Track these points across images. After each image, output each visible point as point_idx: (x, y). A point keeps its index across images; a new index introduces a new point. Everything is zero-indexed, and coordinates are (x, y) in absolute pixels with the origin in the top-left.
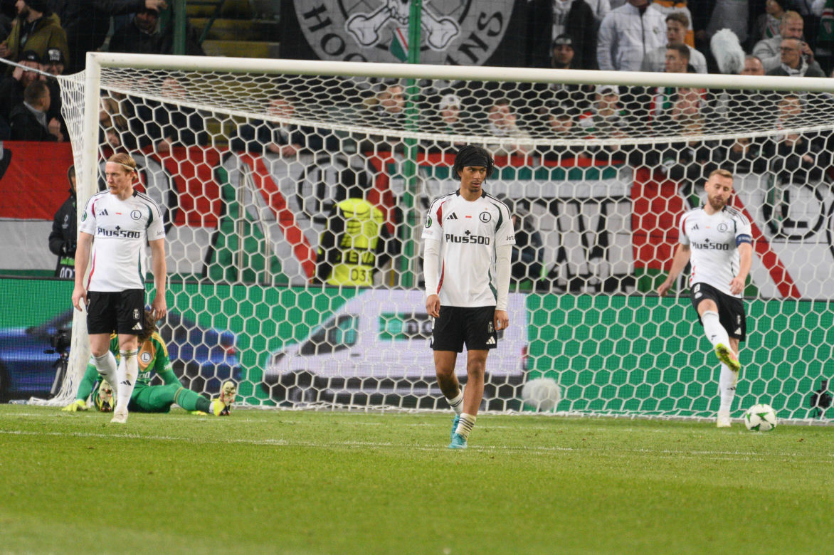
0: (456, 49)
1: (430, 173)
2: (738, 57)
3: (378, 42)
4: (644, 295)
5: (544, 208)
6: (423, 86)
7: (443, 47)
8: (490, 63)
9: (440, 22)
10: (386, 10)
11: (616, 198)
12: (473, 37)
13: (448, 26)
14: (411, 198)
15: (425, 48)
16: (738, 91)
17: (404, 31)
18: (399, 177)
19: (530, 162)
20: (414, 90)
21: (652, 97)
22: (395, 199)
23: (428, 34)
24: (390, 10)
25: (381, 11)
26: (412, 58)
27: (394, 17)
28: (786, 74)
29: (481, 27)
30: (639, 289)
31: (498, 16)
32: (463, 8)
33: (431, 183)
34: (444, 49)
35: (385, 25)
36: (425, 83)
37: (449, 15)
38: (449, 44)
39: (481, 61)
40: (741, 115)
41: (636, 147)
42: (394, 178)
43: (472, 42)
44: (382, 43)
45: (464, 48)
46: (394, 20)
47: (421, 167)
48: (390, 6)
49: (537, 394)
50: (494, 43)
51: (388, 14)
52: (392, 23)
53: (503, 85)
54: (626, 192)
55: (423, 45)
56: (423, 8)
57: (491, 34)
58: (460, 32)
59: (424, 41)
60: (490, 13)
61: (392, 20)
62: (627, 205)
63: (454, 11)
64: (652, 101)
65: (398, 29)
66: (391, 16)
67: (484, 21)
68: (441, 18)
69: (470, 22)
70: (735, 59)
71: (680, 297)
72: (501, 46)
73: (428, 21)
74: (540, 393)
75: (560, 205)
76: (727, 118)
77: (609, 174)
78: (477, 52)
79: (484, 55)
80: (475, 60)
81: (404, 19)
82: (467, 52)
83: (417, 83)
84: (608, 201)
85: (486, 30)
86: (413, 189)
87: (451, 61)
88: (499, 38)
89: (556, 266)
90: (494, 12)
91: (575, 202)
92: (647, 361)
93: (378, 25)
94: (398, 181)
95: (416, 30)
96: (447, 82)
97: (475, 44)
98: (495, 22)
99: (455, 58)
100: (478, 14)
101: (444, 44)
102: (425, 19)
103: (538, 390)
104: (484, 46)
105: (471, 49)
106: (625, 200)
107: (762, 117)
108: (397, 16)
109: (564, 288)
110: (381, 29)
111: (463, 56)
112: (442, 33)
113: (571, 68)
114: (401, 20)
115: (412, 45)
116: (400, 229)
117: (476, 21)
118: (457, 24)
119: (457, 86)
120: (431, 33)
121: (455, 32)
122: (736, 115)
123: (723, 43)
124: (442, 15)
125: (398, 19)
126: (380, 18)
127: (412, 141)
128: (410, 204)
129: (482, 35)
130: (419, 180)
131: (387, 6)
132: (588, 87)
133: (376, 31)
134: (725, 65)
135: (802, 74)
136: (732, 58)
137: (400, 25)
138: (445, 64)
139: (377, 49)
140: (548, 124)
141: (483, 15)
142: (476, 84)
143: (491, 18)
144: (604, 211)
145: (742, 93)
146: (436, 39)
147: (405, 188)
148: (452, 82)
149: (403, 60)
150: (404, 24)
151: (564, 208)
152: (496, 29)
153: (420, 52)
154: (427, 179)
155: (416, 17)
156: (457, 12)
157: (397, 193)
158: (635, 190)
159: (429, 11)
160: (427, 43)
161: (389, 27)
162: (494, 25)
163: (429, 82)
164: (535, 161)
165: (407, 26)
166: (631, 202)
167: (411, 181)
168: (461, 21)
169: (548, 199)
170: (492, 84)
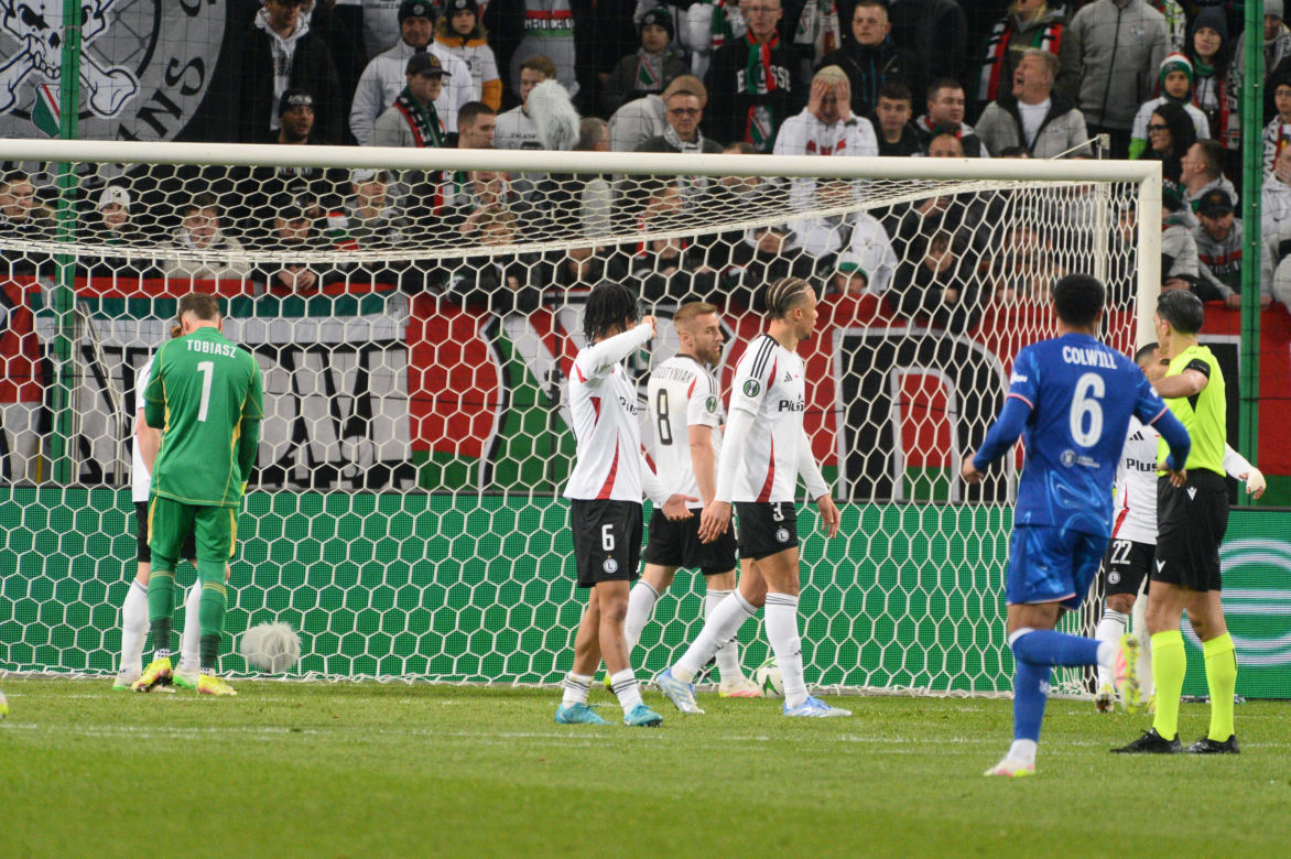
0: (132, 116)
1: (94, 307)
3: (13, 107)
4: (429, 493)
5: (272, 361)
6: (82, 175)
7: (115, 112)
8: (182, 137)
9: (108, 74)
10: (27, 56)
11: (384, 343)
12: (159, 96)
13: (122, 80)
14: (66, 345)
15: (86, 115)
16: (570, 176)
17: (54, 90)
18: (49, 314)
19: (249, 289)
20: (69, 181)
21: (437, 186)
22: (43, 347)
23: (91, 93)
24: (32, 57)
25: (18, 59)
26: (66, 130)
27: (39, 68)
29: (171, 81)
30: (420, 484)
31: (197, 63)
32: (143, 53)
33: (97, 323)
34: (114, 117)
35: (24, 80)
36: (87, 168)
37: (122, 63)
38: (121, 108)
39: (173, 133)
41: (413, 264)
42: (40, 315)
43: (157, 105)
44: (20, 108)
45: (145, 114)
46: (39, 72)
47: (80, 297)
48: (33, 51)
49: (264, 647)
50: (190, 105)
51: (30, 64)
52: (34, 75)
53: (206, 170)
54: (398, 334)
55: (83, 110)
56: (82, 53)
57: (187, 91)
58: (139, 89)
59: (84, 103)
60: (184, 60)
61: (34, 71)
62: (401, 353)
63: (131, 56)
64: (436, 193)
65: (44, 86)
66: (34, 66)
67: (175, 72)
68: (110, 68)
69: (155, 77)
70: (565, 125)
71: (484, 495)
72: (201, 109)
73: (90, 72)
74: (269, 644)
75: (296, 355)
76: (552, 218)
77: (373, 306)
78: (167, 120)
79: (175, 125)
80: (161, 133)
81: (54, 71)
82: (150, 119)
83: (72, 169)
84: (372, 348)
85: (179, 85)
86: (69, 332)
87: (126, 134)
88: (200, 97)
89: (293, 448)
90: (190, 58)
91: (320, 350)
92: (434, 598)
93: (14, 81)
94: (48, 320)
95: (72, 87)
96: (120, 166)
97: (164, 108)
98: (192, 72)
99: (131, 129)
100: (167, 62)
101: (114, 108)
102: (84, 69)
103: (265, 641)
104: (176, 111)
105: (156, 115)
106: (398, 347)
108: (43, 66)
109: (305, 483)
110: (18, 87)
111: (144, 126)
112: (111, 91)
113: (310, 142)
114: (50, 72)
115: (66, 112)
116: (50, 392)
117: (165, 71)
118: (135, 78)
119: (133, 173)
120: (95, 92)
121: (131, 89)
122: (567, 214)
123: (544, 101)
124: (112, 63)
125: (45, 71)
126: (18, 69)
127: (67, 258)
128: (65, 354)
129: (173, 94)
130: (79, 318)
131: (28, 51)
133: (11, 90)
134: (549, 136)
136: (560, 125)
137: (49, 80)
138: (117, 140)
139: (13, 117)
141: (174, 62)
142: (164, 169)
143: (186, 67)
144: (364, 362)
145: (575, 179)
146: (103, 101)
147: (57, 331)
148: (128, 167)
149: (52, 132)
150: (53, 78)
151: (303, 360)
152: (195, 85)
153: (79, 120)
154: (91, 315)
155: (71, 68)
156: (135, 59)
157: (46, 339)
158: (412, 330)
159: (92, 58)
160: (89, 107)
161: (31, 83)
162: (192, 76)
163: (93, 167)
164: (256, 287)
165: (58, 81)
166: (407, 349)
167: (65, 317)
168: (140, 73)
169: (279, 345)
170: (190, 169)
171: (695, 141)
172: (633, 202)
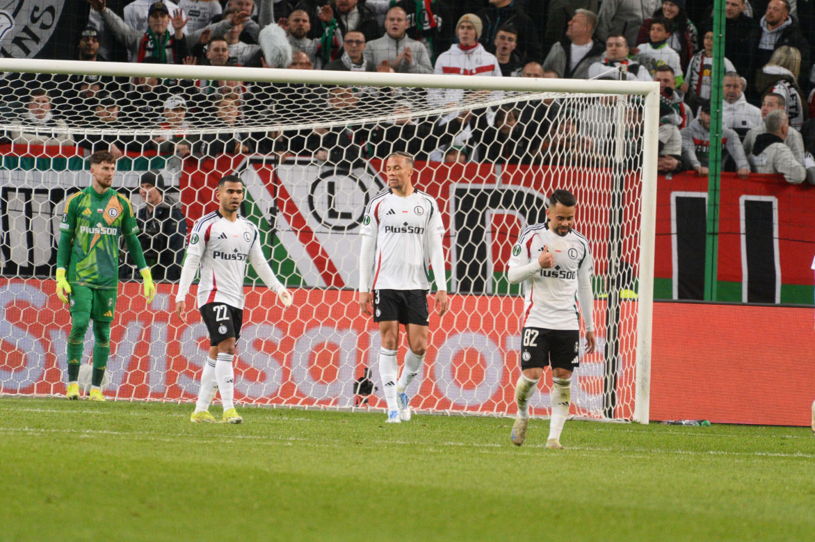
0: (9, 42)
2: (285, 51)
8: (40, 56)
12: (26, 30)
13: (3, 19)
19: (81, 153)
28: (349, 69)
29: (34, 20)
31: (51, 9)
32: (17, 3)
37: (4, 9)
38: (3, 37)
39: (33, 53)
40: (287, 107)
43: (24, 35)
45: (17, 41)
50: (45, 36)
53: (55, 76)
54: (174, 183)
57: (44, 27)
58: (14, 26)
60: (42, 7)
63: (9, 5)
67: (37, 15)
69: (24, 18)
70: (282, 52)
72: (52, 39)
77: (158, 165)
78: (30, 44)
79: (36, 48)
80: (27, 52)
82: (21, 44)
85: (39, 23)
87: (4, 53)
88: (51, 30)
90: (46, 6)
97: (28, 37)
98: (48, 15)
99: (8, 50)
100: (32, 9)
104: (36, 39)
105: (24, 42)
106: (173, 190)
107: (308, 110)
111: (16, 49)
117: (30, 14)
118: (12, 18)
119: (10, 77)
121: (9, 25)
123: (271, 38)
129: (35, 28)
134: (272, 59)
135: (365, 70)
136: (280, 52)
141: (36, 9)
142: (29, 75)
143: (43, 12)
145: (288, 86)
148: (6, 74)
152: (49, 23)
156: (11, 7)
158: (183, 180)
162: (47, 18)
164: (86, 151)
166: (178, 192)
168: (15, 15)
170: (45, 76)
171: (361, 63)
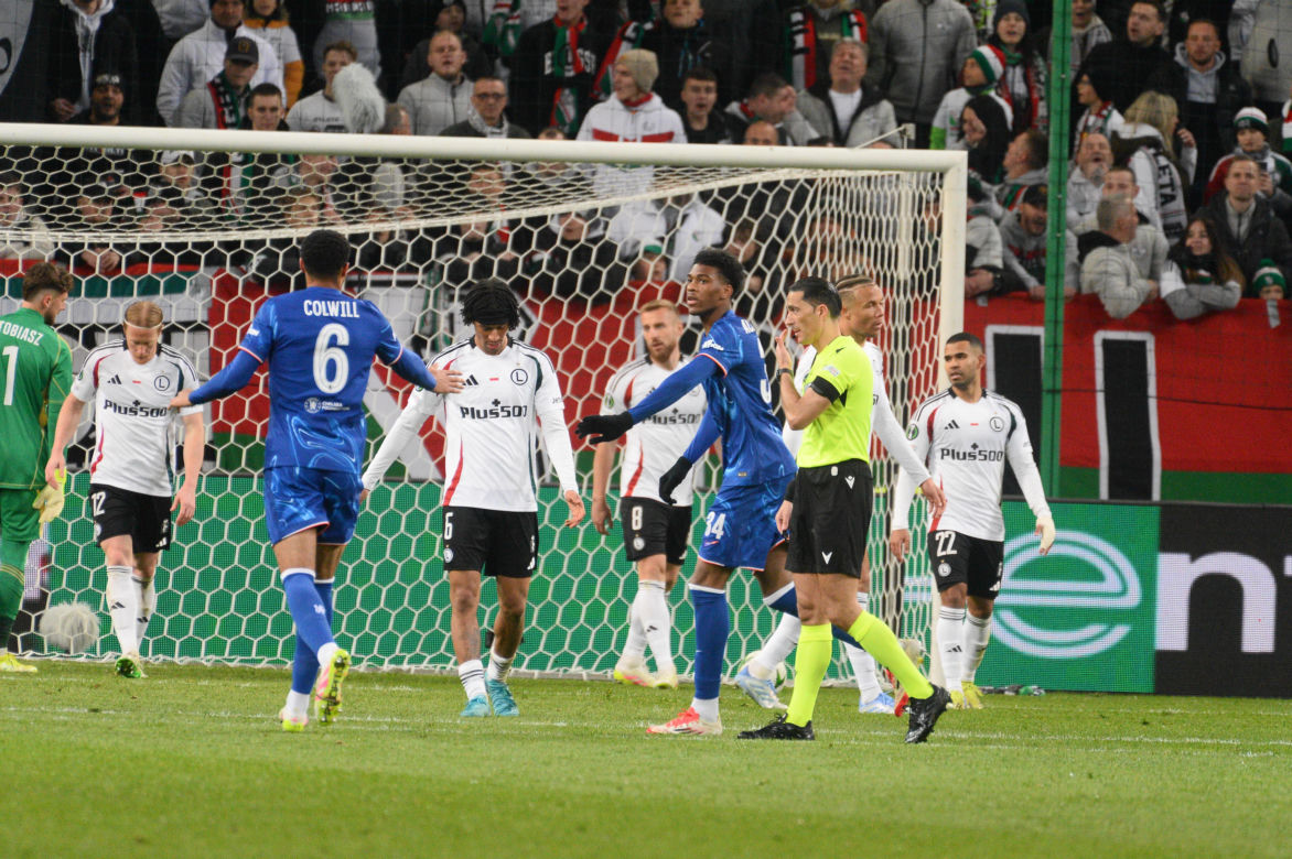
2: (374, 107)
4: (230, 475)
5: (74, 341)
11: (186, 324)
28: (481, 135)
30: (221, 466)
31: (5, 43)
41: (216, 246)
49: (63, 627)
53: (11, 150)
54: (201, 316)
62: (202, 336)
70: (369, 109)
72: (7, 89)
74: (68, 625)
75: (98, 336)
76: (356, 201)
77: (176, 287)
84: (174, 329)
88: (6, 77)
92: (235, 579)
103: (65, 621)
106: (199, 328)
123: (350, 85)
132: (143, 153)
134: (353, 120)
135: (505, 135)
136: (365, 109)
140: (78, 211)
152: (2, 65)
158: (215, 312)
166: (209, 331)
169: (82, 325)
171: (501, 126)
172: (437, 186)
